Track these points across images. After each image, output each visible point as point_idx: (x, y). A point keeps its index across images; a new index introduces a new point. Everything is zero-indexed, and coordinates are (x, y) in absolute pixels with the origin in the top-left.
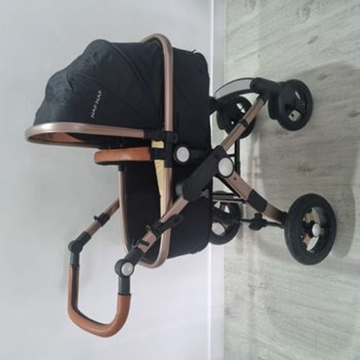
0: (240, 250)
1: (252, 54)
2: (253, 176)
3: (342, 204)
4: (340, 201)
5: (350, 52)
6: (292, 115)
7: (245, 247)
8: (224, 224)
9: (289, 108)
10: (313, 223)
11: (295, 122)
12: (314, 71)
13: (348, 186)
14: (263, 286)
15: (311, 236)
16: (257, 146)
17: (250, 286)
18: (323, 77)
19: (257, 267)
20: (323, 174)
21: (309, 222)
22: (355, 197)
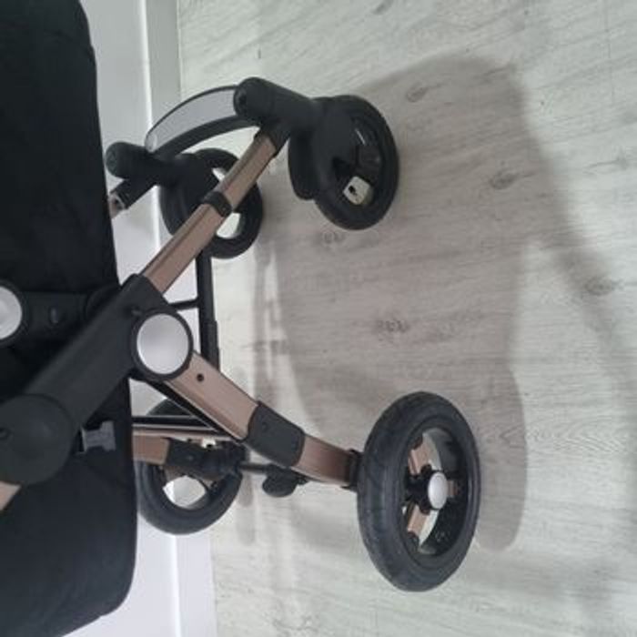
0: (248, 535)
1: (244, 49)
2: (267, 347)
3: (489, 409)
4: (483, 402)
5: (480, 26)
6: (352, 189)
7: (260, 525)
8: (201, 478)
9: (343, 171)
10: (427, 473)
11: (359, 206)
12: (393, 80)
13: (502, 363)
14: (309, 623)
15: (426, 507)
16: (271, 273)
17: (278, 624)
18: (416, 95)
19: (291, 576)
20: (436, 337)
21: (418, 471)
22: (521, 390)
